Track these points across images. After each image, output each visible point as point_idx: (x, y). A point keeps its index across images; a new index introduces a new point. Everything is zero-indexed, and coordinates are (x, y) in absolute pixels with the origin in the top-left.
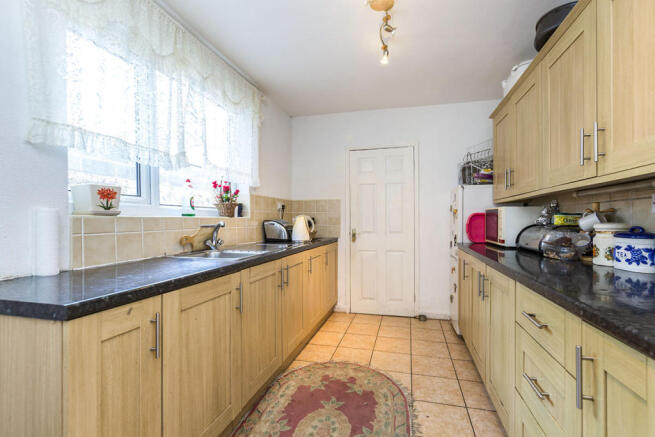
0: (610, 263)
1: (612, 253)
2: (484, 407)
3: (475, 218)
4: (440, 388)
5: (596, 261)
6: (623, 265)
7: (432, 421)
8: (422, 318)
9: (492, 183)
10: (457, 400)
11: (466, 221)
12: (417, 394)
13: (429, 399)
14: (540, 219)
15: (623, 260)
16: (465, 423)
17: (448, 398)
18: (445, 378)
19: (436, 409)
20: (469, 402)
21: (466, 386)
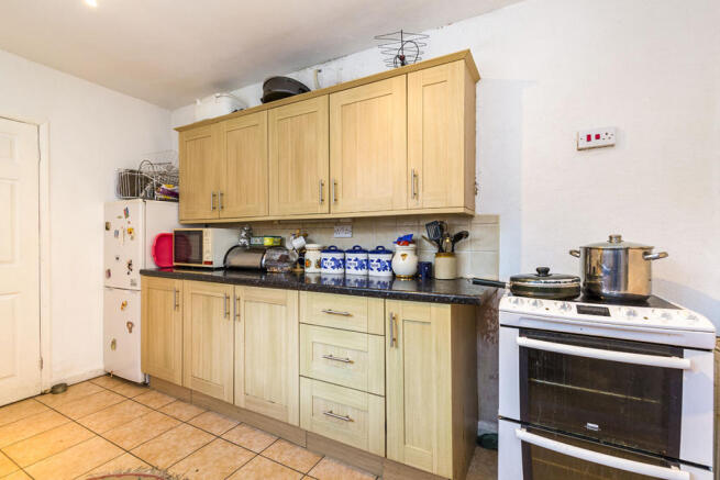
0: (318, 270)
1: (320, 264)
2: (230, 427)
3: (161, 239)
4: (178, 440)
5: (307, 270)
6: (330, 270)
7: (205, 470)
8: (59, 389)
9: (178, 201)
10: (205, 439)
11: (150, 241)
12: (160, 463)
13: (179, 458)
14: (242, 241)
15: (329, 267)
16: (232, 449)
17: (194, 443)
18: (171, 429)
19: (196, 459)
20: (217, 431)
21: (199, 422)
